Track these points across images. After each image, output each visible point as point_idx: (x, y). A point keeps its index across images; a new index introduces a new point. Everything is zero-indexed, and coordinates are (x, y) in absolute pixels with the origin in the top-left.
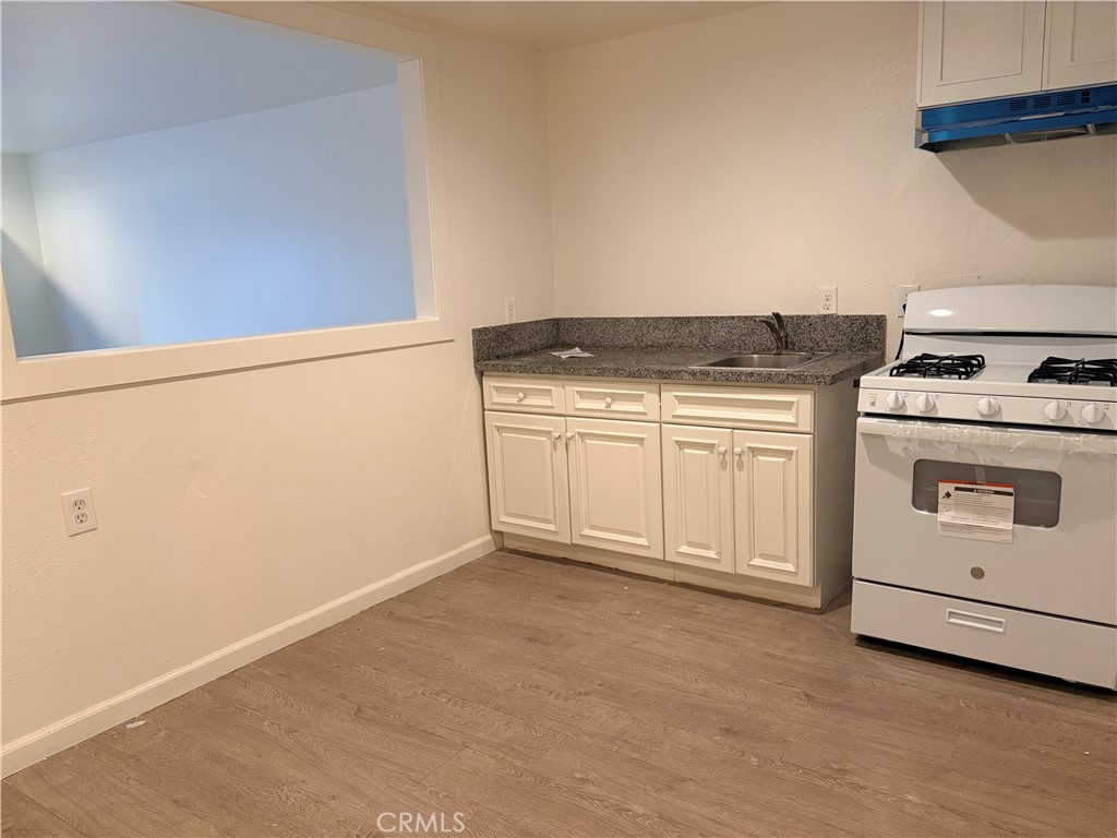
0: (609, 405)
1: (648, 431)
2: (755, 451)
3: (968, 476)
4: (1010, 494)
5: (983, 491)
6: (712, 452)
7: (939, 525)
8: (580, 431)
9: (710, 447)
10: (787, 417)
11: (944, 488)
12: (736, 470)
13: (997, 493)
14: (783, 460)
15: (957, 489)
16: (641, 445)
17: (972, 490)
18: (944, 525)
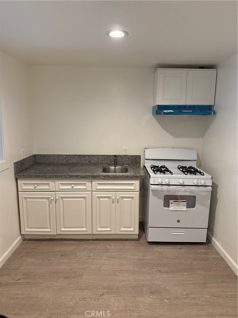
0: (73, 187)
1: (87, 194)
2: (122, 198)
3: (176, 198)
4: (186, 202)
5: (180, 201)
6: (109, 199)
7: (170, 211)
8: (61, 196)
9: (109, 197)
10: (132, 187)
11: (171, 201)
12: (117, 203)
13: (183, 201)
14: (131, 199)
15: (174, 201)
16: (85, 199)
17: (177, 201)
18: (171, 211)
